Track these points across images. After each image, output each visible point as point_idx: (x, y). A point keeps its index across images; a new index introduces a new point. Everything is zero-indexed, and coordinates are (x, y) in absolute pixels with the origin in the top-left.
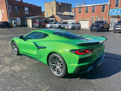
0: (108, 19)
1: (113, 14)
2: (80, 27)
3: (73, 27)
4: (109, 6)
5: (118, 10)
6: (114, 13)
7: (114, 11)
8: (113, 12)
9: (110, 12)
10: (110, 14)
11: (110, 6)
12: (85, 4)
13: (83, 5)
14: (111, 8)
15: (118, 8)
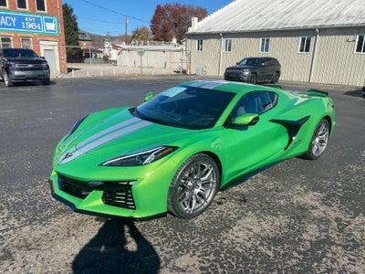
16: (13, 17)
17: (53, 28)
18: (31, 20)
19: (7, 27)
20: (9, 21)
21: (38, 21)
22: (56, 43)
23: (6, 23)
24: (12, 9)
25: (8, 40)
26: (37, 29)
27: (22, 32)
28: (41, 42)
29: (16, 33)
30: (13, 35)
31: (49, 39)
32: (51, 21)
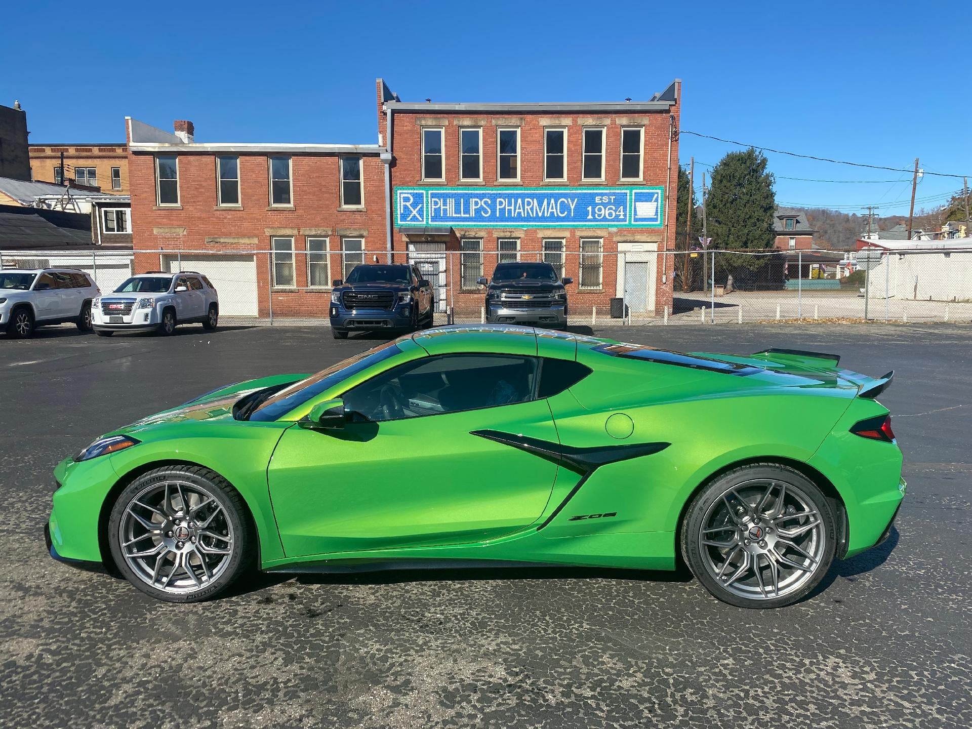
0: (389, 253)
1: (414, 219)
2: (214, 306)
3: (169, 310)
4: (387, 166)
5: (445, 197)
6: (421, 212)
7: (418, 198)
8: (414, 205)
9: (399, 211)
10: (399, 222)
11: (393, 163)
12: (190, 130)
13: (182, 135)
14: (404, 184)
15: (439, 185)
16: (572, 197)
17: (651, 214)
18: (606, 199)
19: (559, 219)
20: (564, 207)
21: (620, 201)
22: (654, 247)
23: (557, 212)
24: (574, 181)
25: (558, 246)
26: (617, 219)
27: (584, 228)
28: (622, 246)
29: (573, 230)
30: (567, 234)
31: (638, 237)
32: (648, 198)
